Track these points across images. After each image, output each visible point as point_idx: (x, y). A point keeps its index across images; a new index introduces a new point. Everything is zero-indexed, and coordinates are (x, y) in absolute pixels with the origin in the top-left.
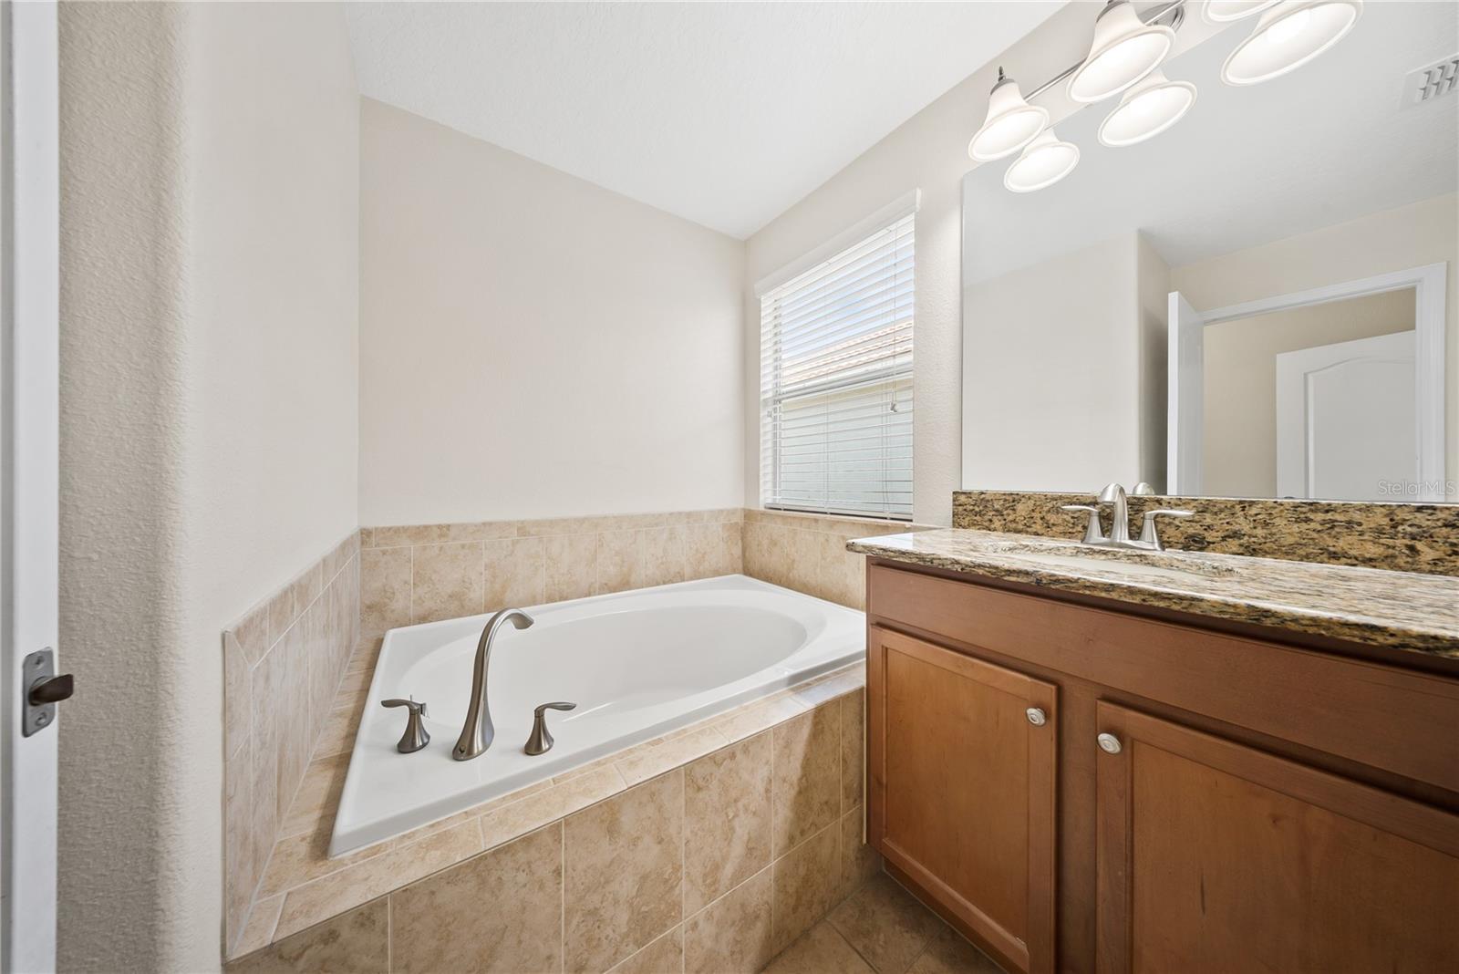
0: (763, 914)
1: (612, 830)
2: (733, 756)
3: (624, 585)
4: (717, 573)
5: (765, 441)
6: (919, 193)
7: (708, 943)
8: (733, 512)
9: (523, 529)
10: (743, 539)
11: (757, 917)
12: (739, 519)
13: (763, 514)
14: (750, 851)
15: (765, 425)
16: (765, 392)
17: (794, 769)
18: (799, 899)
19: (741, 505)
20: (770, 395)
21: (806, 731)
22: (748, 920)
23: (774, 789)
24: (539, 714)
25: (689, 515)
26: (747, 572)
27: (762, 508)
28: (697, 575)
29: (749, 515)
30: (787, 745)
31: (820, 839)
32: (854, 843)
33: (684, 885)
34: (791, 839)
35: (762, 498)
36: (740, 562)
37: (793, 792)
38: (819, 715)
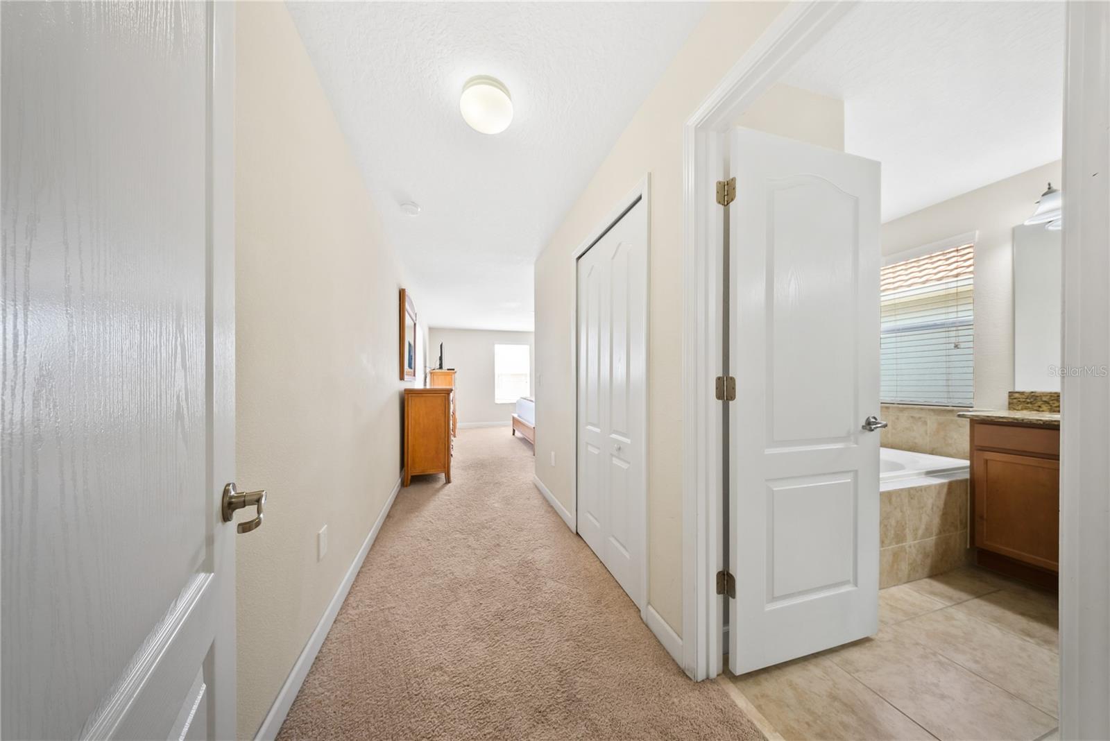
2: (921, 490)
14: (927, 529)
21: (945, 490)
22: (926, 556)
30: (939, 494)
31: (950, 537)
32: (964, 546)
33: (907, 530)
37: (941, 513)
38: (950, 484)
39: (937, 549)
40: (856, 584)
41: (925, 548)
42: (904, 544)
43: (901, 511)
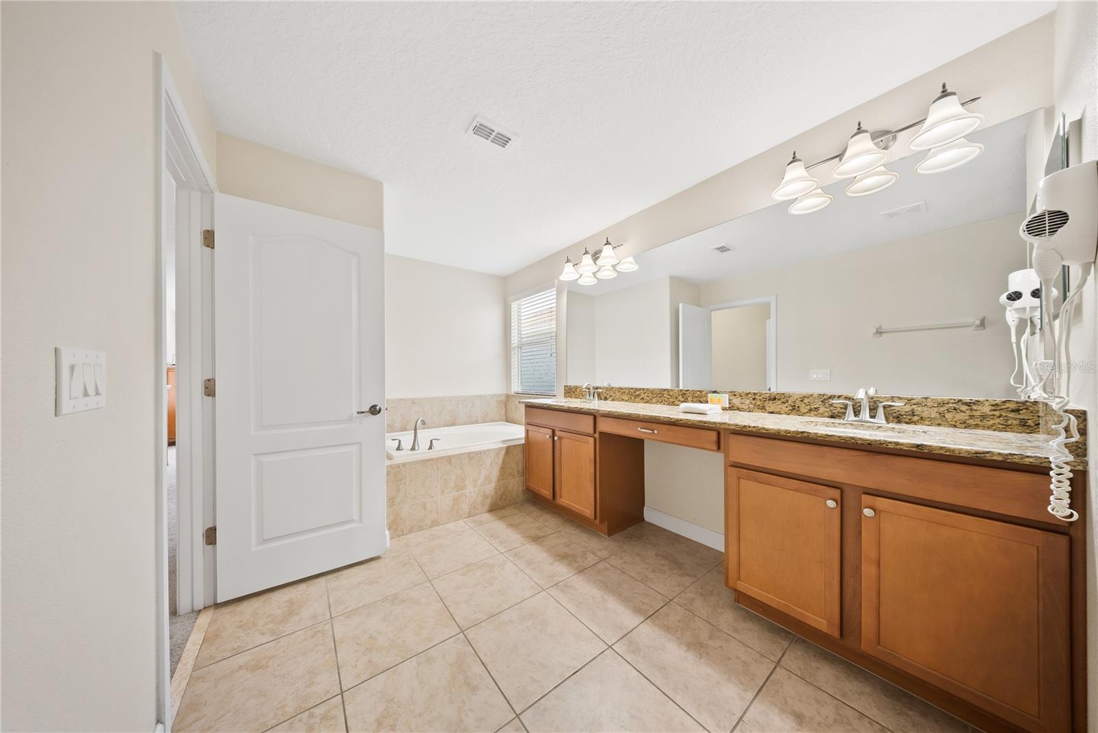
0: (490, 497)
1: (450, 462)
2: (481, 454)
3: (453, 424)
4: (493, 421)
5: (514, 365)
6: (556, 281)
7: (474, 498)
8: (502, 395)
9: (413, 401)
10: (506, 407)
11: (488, 497)
12: (503, 398)
13: (513, 396)
14: (486, 479)
15: (514, 358)
16: (514, 344)
17: (500, 461)
18: (501, 497)
19: (505, 392)
20: (516, 344)
21: (503, 452)
22: (485, 497)
23: (493, 464)
24: (431, 441)
25: (481, 396)
26: (507, 421)
27: (513, 394)
28: (484, 421)
29: (508, 397)
30: (498, 454)
31: (509, 483)
32: (521, 488)
33: (467, 482)
34: (499, 480)
35: (512, 388)
36: (504, 417)
37: (500, 467)
38: (508, 448)
39: (496, 492)
40: (361, 522)
41: (484, 492)
42: (464, 491)
43: (461, 469)
